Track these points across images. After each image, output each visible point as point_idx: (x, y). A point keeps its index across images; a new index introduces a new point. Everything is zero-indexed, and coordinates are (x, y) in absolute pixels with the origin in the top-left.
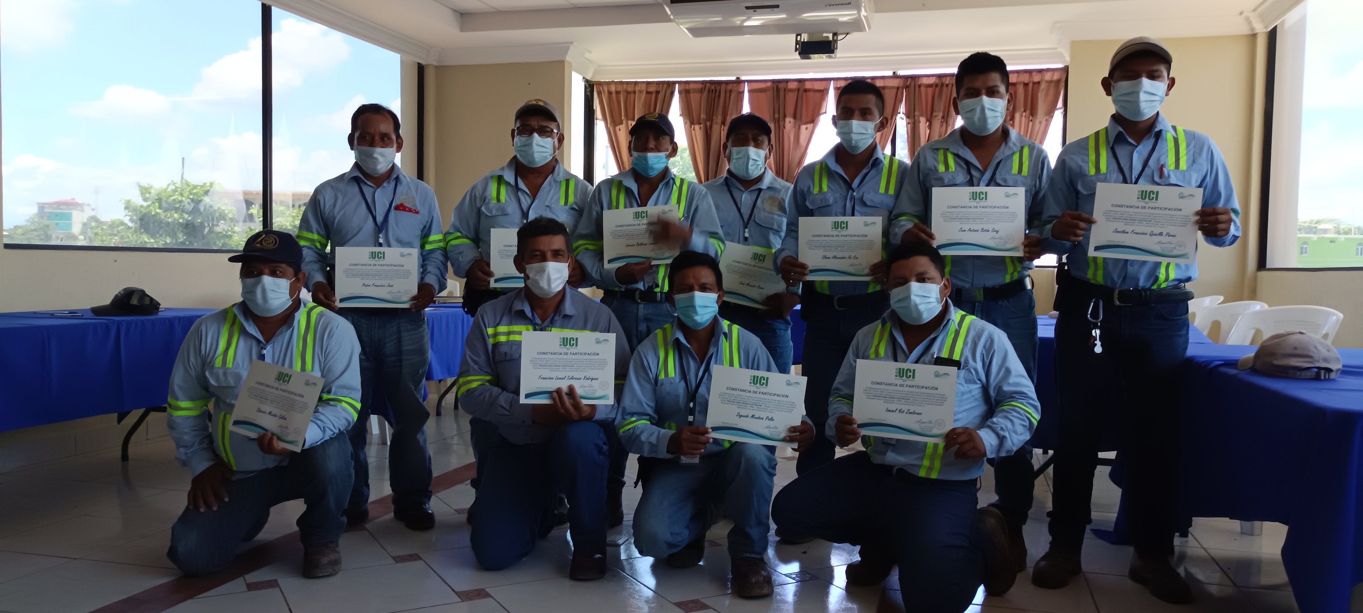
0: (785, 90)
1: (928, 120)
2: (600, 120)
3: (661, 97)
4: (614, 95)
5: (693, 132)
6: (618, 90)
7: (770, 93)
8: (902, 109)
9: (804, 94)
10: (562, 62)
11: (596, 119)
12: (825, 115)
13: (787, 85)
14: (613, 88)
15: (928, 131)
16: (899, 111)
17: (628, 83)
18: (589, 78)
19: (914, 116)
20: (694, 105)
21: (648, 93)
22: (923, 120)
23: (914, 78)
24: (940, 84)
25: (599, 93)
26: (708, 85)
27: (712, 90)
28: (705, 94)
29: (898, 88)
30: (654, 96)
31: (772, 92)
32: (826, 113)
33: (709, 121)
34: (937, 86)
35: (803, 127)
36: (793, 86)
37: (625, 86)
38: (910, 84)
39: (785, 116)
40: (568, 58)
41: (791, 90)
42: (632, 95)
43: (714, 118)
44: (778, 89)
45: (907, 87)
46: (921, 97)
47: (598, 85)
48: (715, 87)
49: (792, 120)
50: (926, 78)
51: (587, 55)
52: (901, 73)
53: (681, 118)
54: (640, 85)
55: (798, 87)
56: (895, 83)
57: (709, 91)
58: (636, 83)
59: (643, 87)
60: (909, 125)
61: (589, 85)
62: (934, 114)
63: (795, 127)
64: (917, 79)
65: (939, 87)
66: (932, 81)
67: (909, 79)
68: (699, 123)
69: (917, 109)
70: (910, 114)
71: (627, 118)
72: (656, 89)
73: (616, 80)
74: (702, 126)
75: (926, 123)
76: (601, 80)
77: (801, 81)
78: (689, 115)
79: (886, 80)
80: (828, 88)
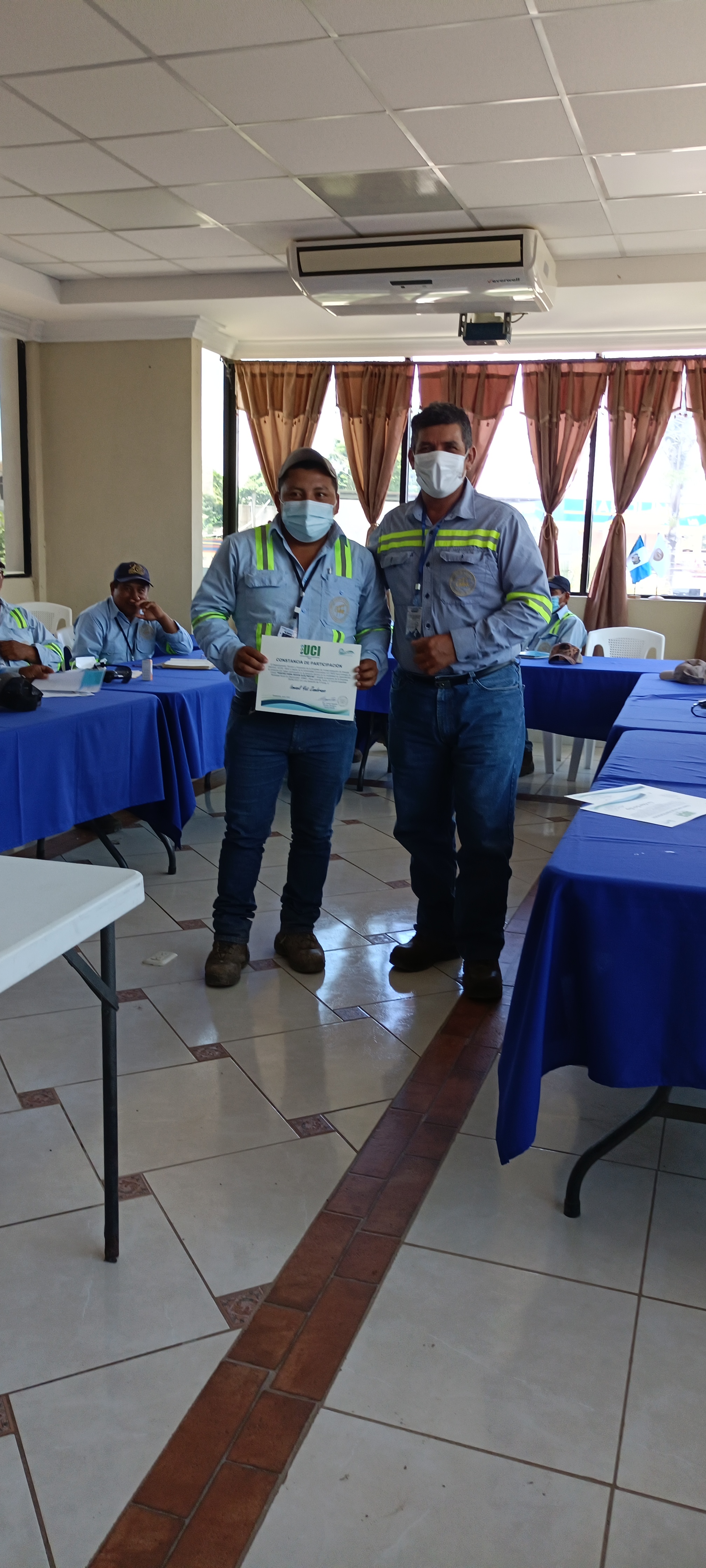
0: (463, 375)
1: (635, 416)
2: (242, 409)
3: (313, 381)
4: (258, 379)
5: (352, 426)
6: (263, 371)
7: (444, 379)
8: (604, 401)
9: (486, 380)
10: (187, 341)
11: (238, 408)
12: (510, 407)
13: (466, 371)
14: (257, 370)
15: (634, 431)
16: (600, 405)
17: (274, 363)
18: (228, 356)
19: (618, 412)
20: (353, 393)
21: (298, 376)
22: (628, 416)
23: (620, 362)
24: (652, 370)
25: (241, 376)
26: (370, 368)
27: (376, 373)
28: (367, 378)
29: (600, 375)
30: (305, 380)
31: (447, 377)
32: (511, 405)
33: (371, 412)
34: (647, 372)
35: (484, 423)
36: (473, 370)
37: (271, 367)
38: (615, 370)
40: (195, 335)
41: (470, 376)
42: (280, 379)
43: (377, 409)
44: (454, 374)
45: (611, 374)
46: (628, 388)
47: (239, 366)
48: (379, 370)
50: (635, 363)
51: (221, 329)
52: (607, 355)
53: (338, 409)
54: (288, 366)
55: (479, 371)
56: (597, 368)
57: (371, 375)
58: (284, 364)
59: (293, 369)
60: (612, 423)
61: (229, 366)
62: (643, 409)
64: (623, 365)
65: (651, 373)
66: (642, 366)
67: (615, 364)
68: (359, 416)
69: (622, 402)
70: (612, 408)
71: (274, 408)
72: (308, 372)
73: (261, 360)
74: (362, 419)
75: (632, 420)
76: (242, 360)
77: (483, 364)
78: (346, 404)
79: (586, 365)
80: (515, 374)
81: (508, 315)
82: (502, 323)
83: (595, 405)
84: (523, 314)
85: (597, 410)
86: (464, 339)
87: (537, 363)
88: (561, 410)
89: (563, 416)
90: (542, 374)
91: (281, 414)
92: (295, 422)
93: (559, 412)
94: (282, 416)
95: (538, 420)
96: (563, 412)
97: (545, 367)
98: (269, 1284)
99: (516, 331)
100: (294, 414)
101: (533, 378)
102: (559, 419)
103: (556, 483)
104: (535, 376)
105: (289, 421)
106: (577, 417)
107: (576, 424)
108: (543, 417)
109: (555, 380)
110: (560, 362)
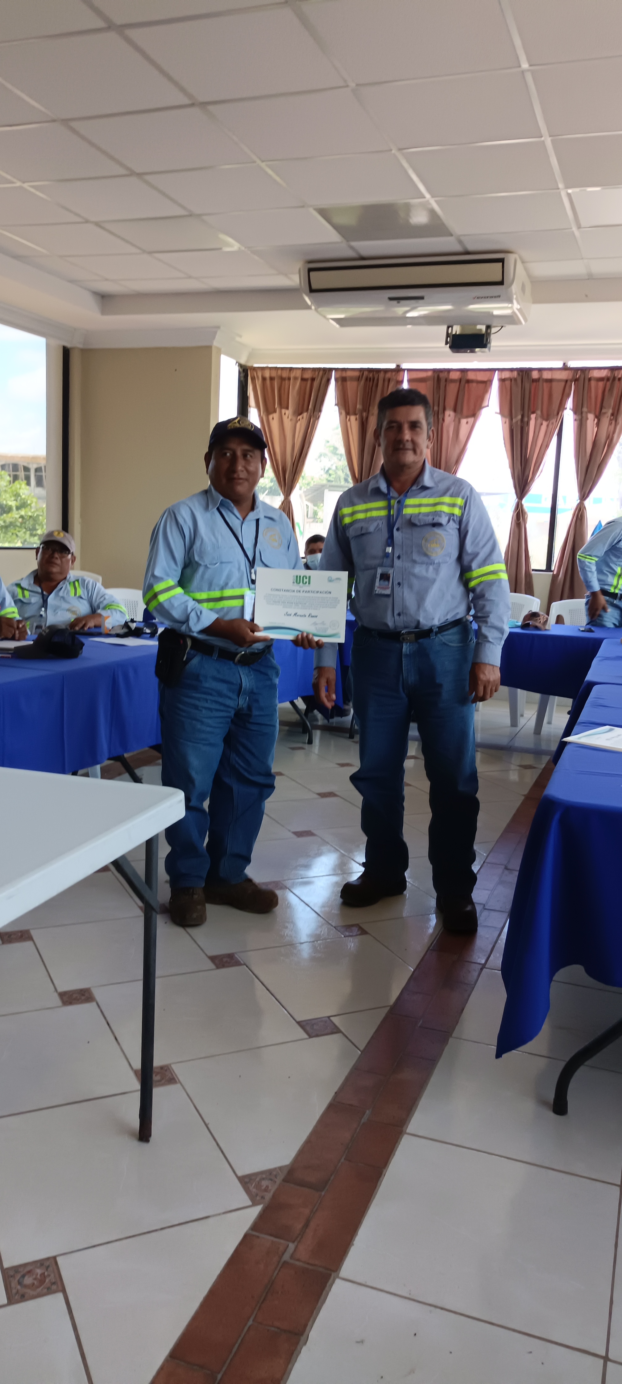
0: (446, 380)
1: (596, 417)
2: (253, 407)
3: (316, 384)
4: (268, 382)
5: (349, 423)
6: (274, 374)
7: (430, 383)
8: (570, 403)
9: (466, 385)
10: (209, 348)
11: (249, 406)
12: (487, 407)
13: (449, 376)
14: (267, 374)
15: (596, 429)
16: (566, 407)
17: (282, 369)
18: (243, 362)
19: (582, 413)
20: (350, 394)
21: (303, 379)
22: (591, 417)
23: (584, 370)
24: (612, 378)
25: (253, 379)
26: (366, 373)
27: (370, 379)
28: (362, 382)
29: (566, 381)
30: (309, 382)
31: (433, 382)
32: (488, 406)
33: (365, 411)
34: (608, 379)
35: (464, 421)
36: (454, 376)
37: (279, 372)
38: (579, 377)
39: (444, 410)
40: (215, 344)
41: (453, 381)
42: (287, 381)
43: (370, 408)
44: (439, 379)
45: (576, 380)
46: (591, 392)
47: (252, 371)
48: (373, 375)
49: (452, 413)
50: (597, 371)
51: (238, 339)
52: (572, 364)
53: (337, 408)
54: (295, 371)
55: (460, 377)
56: (564, 375)
57: (366, 379)
58: (291, 369)
59: (298, 374)
60: (576, 422)
61: (244, 370)
62: (603, 411)
63: (454, 421)
64: (587, 372)
65: (611, 381)
66: (604, 374)
67: (579, 371)
68: (355, 414)
69: (585, 405)
70: (577, 410)
71: (281, 406)
72: (312, 376)
73: (270, 366)
74: (358, 416)
75: (594, 420)
76: (256, 365)
77: (464, 371)
78: (345, 405)
79: (554, 372)
80: (492, 379)
81: (488, 327)
82: (483, 335)
83: (561, 407)
84: (502, 327)
85: (563, 411)
86: (450, 347)
87: (512, 370)
88: (532, 411)
89: (533, 416)
90: (515, 379)
91: (287, 412)
92: (299, 420)
93: (530, 413)
94: (288, 413)
95: (511, 419)
96: (533, 413)
97: (518, 374)
98: (286, 1166)
99: (495, 342)
100: (299, 412)
101: (508, 383)
102: (529, 419)
103: (526, 474)
104: (509, 382)
105: (294, 418)
106: (545, 417)
107: (545, 423)
108: (516, 417)
109: (527, 386)
110: (531, 370)
